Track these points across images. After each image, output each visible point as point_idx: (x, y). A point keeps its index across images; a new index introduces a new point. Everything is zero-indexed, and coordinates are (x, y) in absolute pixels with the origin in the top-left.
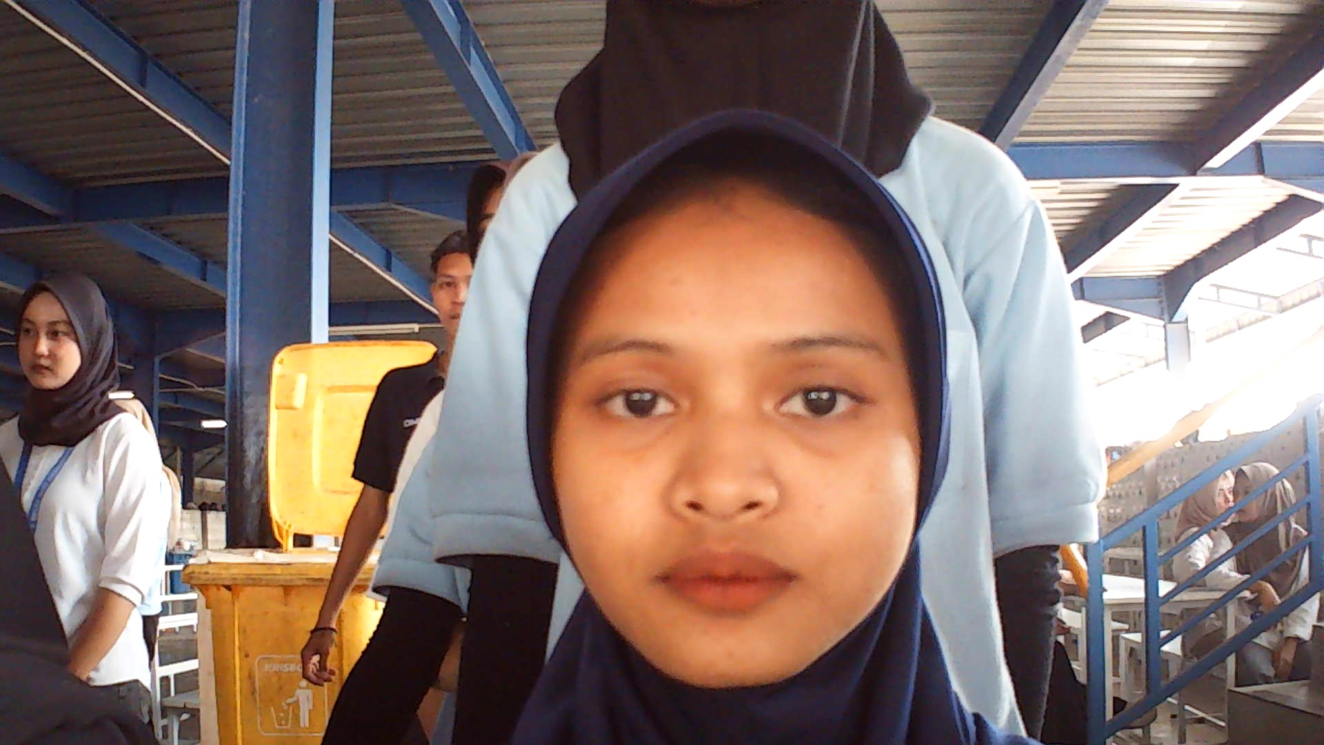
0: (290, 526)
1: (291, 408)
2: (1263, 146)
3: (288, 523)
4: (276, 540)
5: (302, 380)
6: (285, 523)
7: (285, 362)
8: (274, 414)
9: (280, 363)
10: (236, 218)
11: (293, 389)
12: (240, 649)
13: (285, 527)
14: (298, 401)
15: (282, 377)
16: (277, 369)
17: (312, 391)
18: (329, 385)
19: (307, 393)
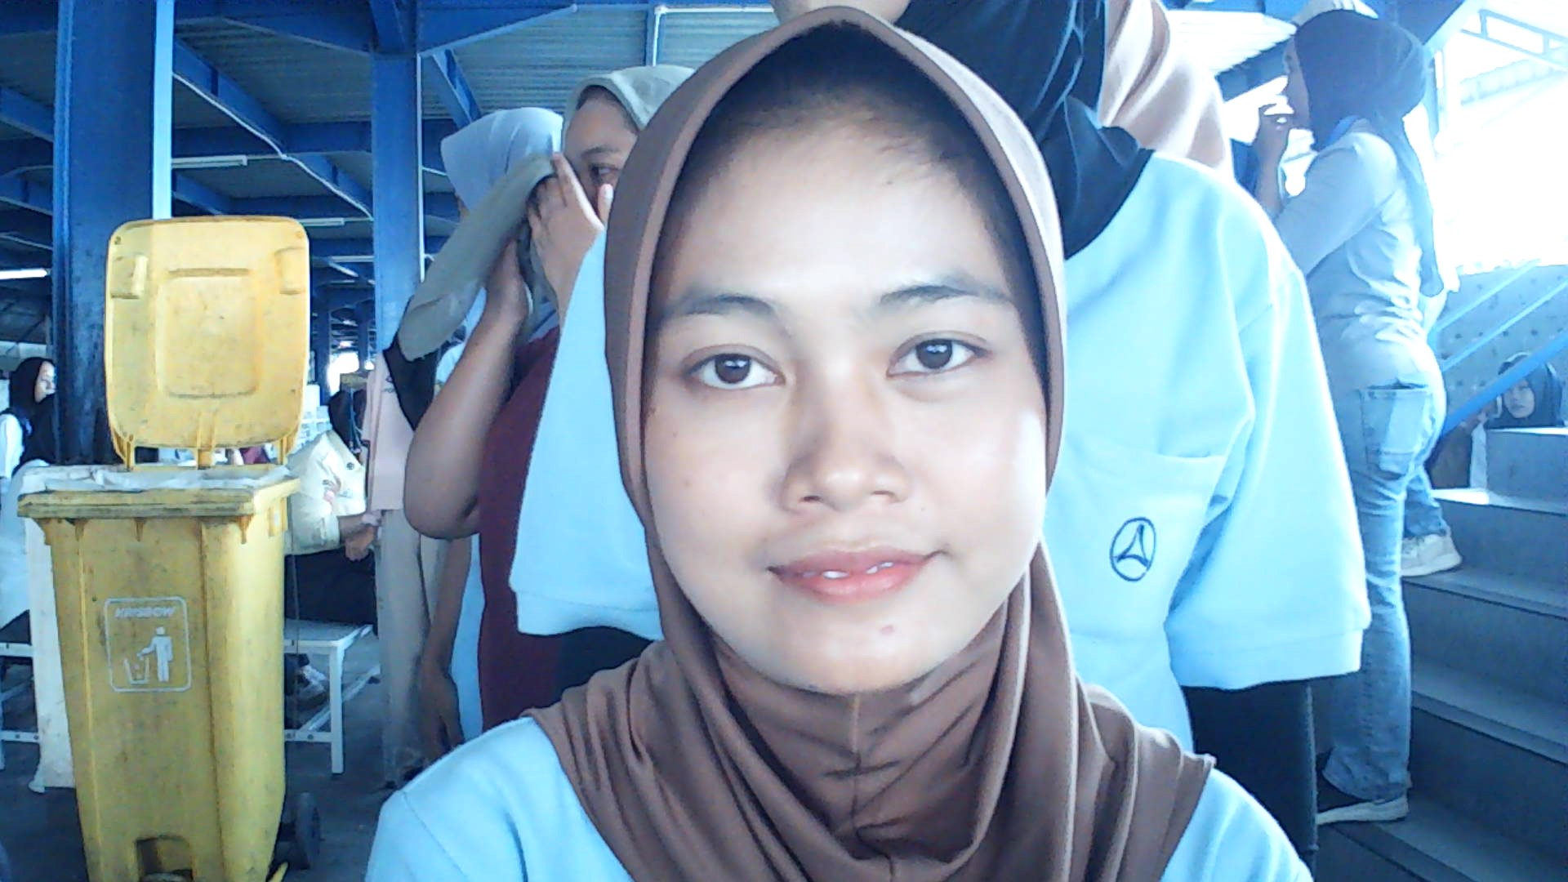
0: (131, 438)
1: (130, 296)
3: (127, 435)
5: (142, 262)
7: (123, 241)
8: (110, 304)
9: (116, 243)
10: (64, 68)
11: (132, 275)
12: (86, 591)
13: (126, 440)
14: (138, 288)
15: (120, 259)
16: (113, 250)
17: (154, 275)
18: (173, 269)
19: (148, 277)
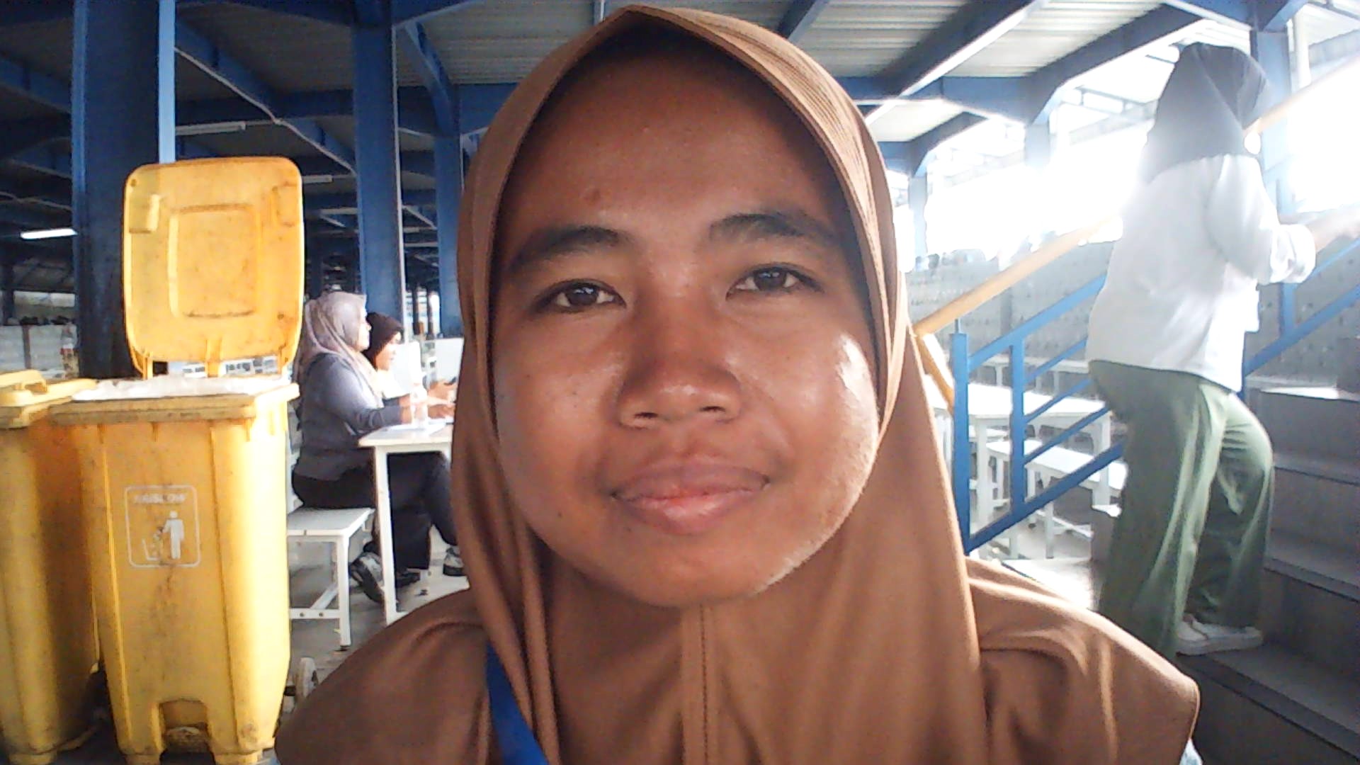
0: (149, 355)
1: (146, 232)
3: (146, 352)
4: (136, 370)
5: (155, 199)
6: (143, 352)
7: (138, 183)
8: (128, 239)
9: (133, 184)
11: (146, 212)
13: (145, 355)
14: (152, 224)
15: (135, 198)
16: (129, 190)
17: (166, 213)
18: (184, 206)
19: (161, 215)
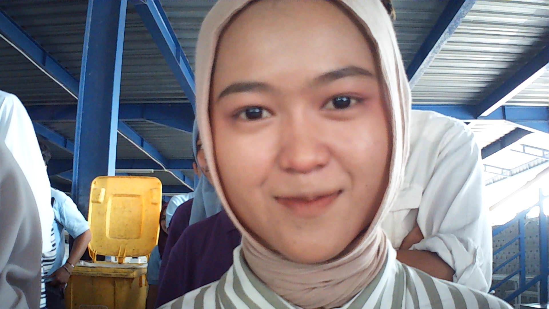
0: (95, 252)
1: (98, 202)
2: (506, 108)
5: (103, 191)
6: (93, 250)
7: (97, 183)
8: (91, 204)
10: (79, 122)
11: (99, 195)
12: (73, 302)
14: (101, 200)
15: (95, 189)
16: (93, 186)
17: (107, 196)
18: (114, 194)
19: (105, 196)
